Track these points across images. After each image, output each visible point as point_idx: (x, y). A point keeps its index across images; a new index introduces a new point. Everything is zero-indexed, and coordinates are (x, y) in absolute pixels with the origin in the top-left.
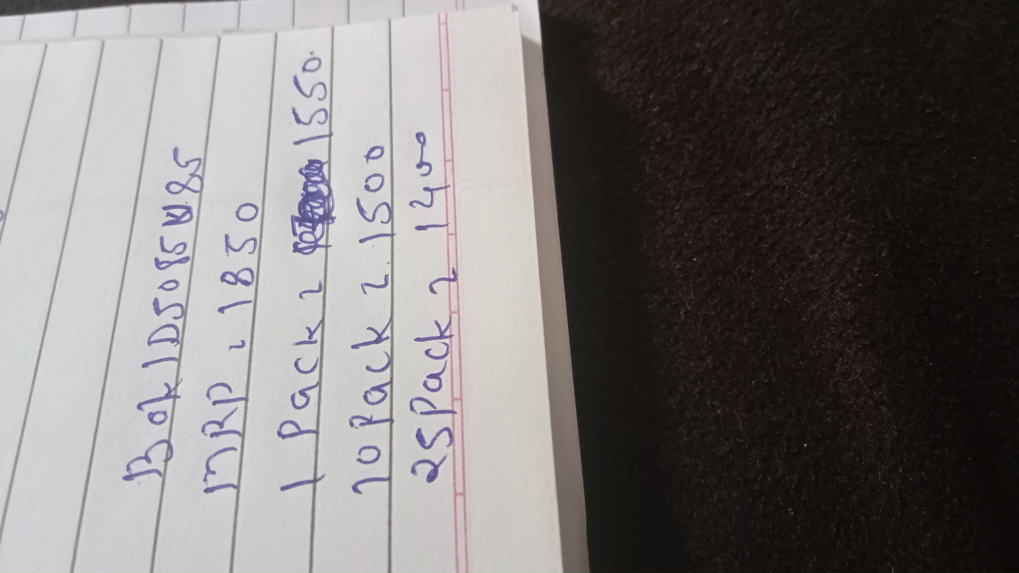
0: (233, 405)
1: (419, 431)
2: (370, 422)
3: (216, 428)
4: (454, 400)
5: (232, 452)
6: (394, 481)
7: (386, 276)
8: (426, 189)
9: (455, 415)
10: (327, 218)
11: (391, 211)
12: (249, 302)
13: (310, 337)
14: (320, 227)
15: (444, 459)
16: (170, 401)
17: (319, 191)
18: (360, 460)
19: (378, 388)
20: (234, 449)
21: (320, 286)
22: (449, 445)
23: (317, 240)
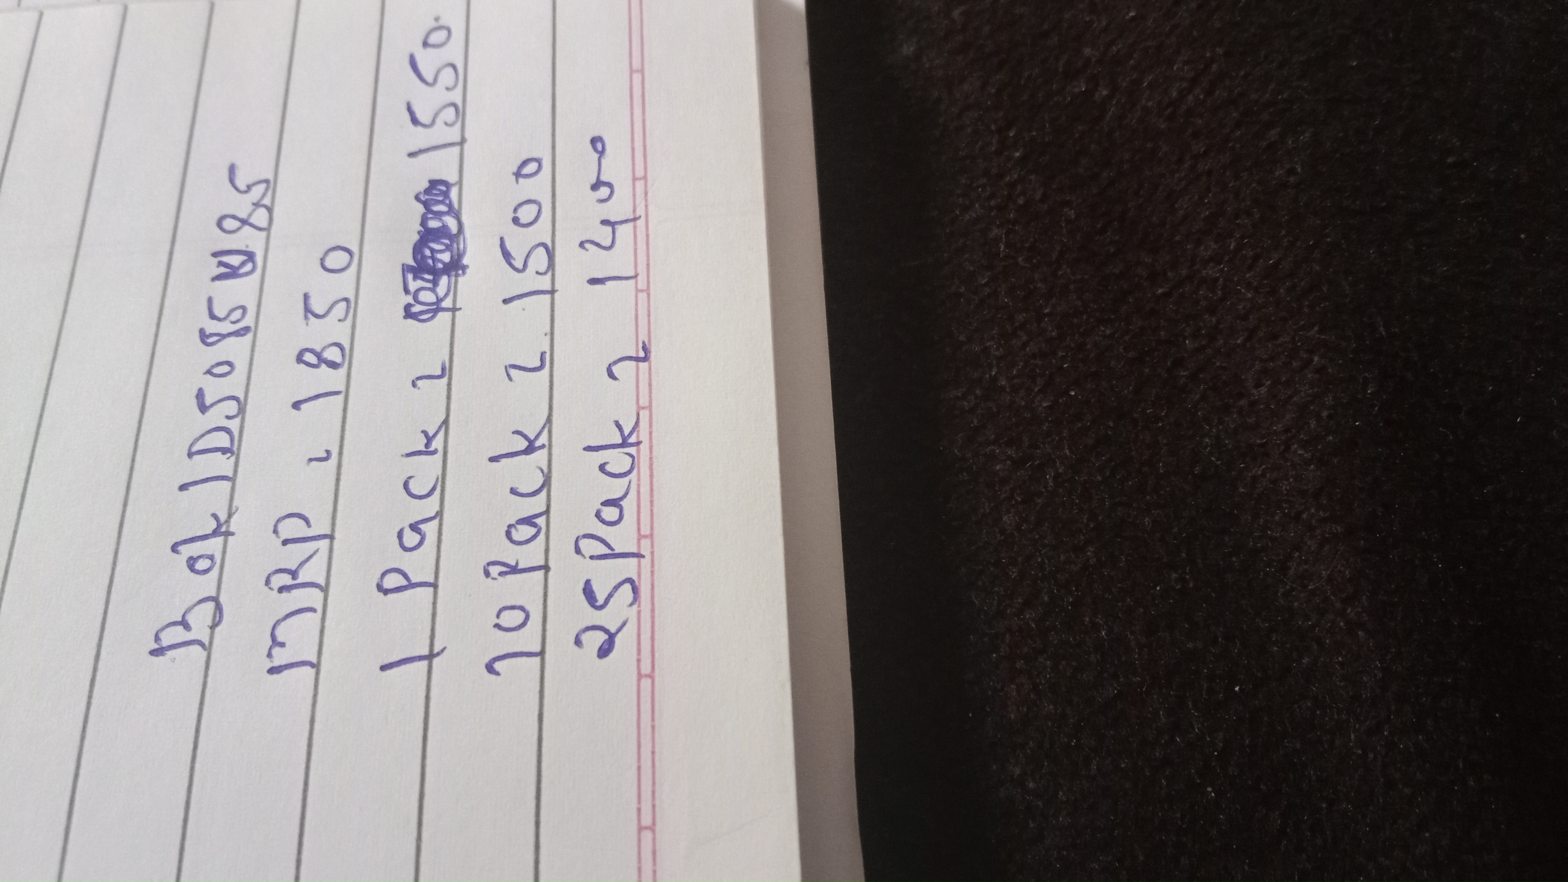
0: (311, 546)
1: (588, 582)
2: (514, 570)
3: (286, 579)
4: (640, 537)
5: (309, 615)
6: (547, 657)
7: (543, 354)
8: (605, 222)
9: (642, 560)
10: (456, 266)
11: (551, 254)
12: (337, 393)
13: (427, 445)
14: (444, 280)
15: (624, 624)
16: (220, 540)
17: (445, 227)
18: (497, 626)
19: (528, 521)
20: (313, 610)
21: (443, 369)
22: (631, 605)
23: (439, 300)
